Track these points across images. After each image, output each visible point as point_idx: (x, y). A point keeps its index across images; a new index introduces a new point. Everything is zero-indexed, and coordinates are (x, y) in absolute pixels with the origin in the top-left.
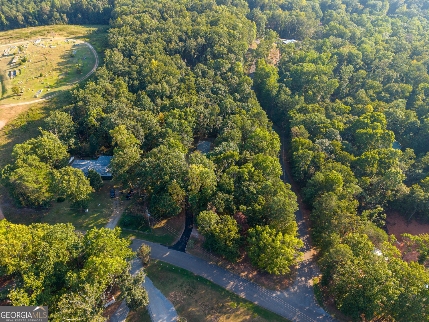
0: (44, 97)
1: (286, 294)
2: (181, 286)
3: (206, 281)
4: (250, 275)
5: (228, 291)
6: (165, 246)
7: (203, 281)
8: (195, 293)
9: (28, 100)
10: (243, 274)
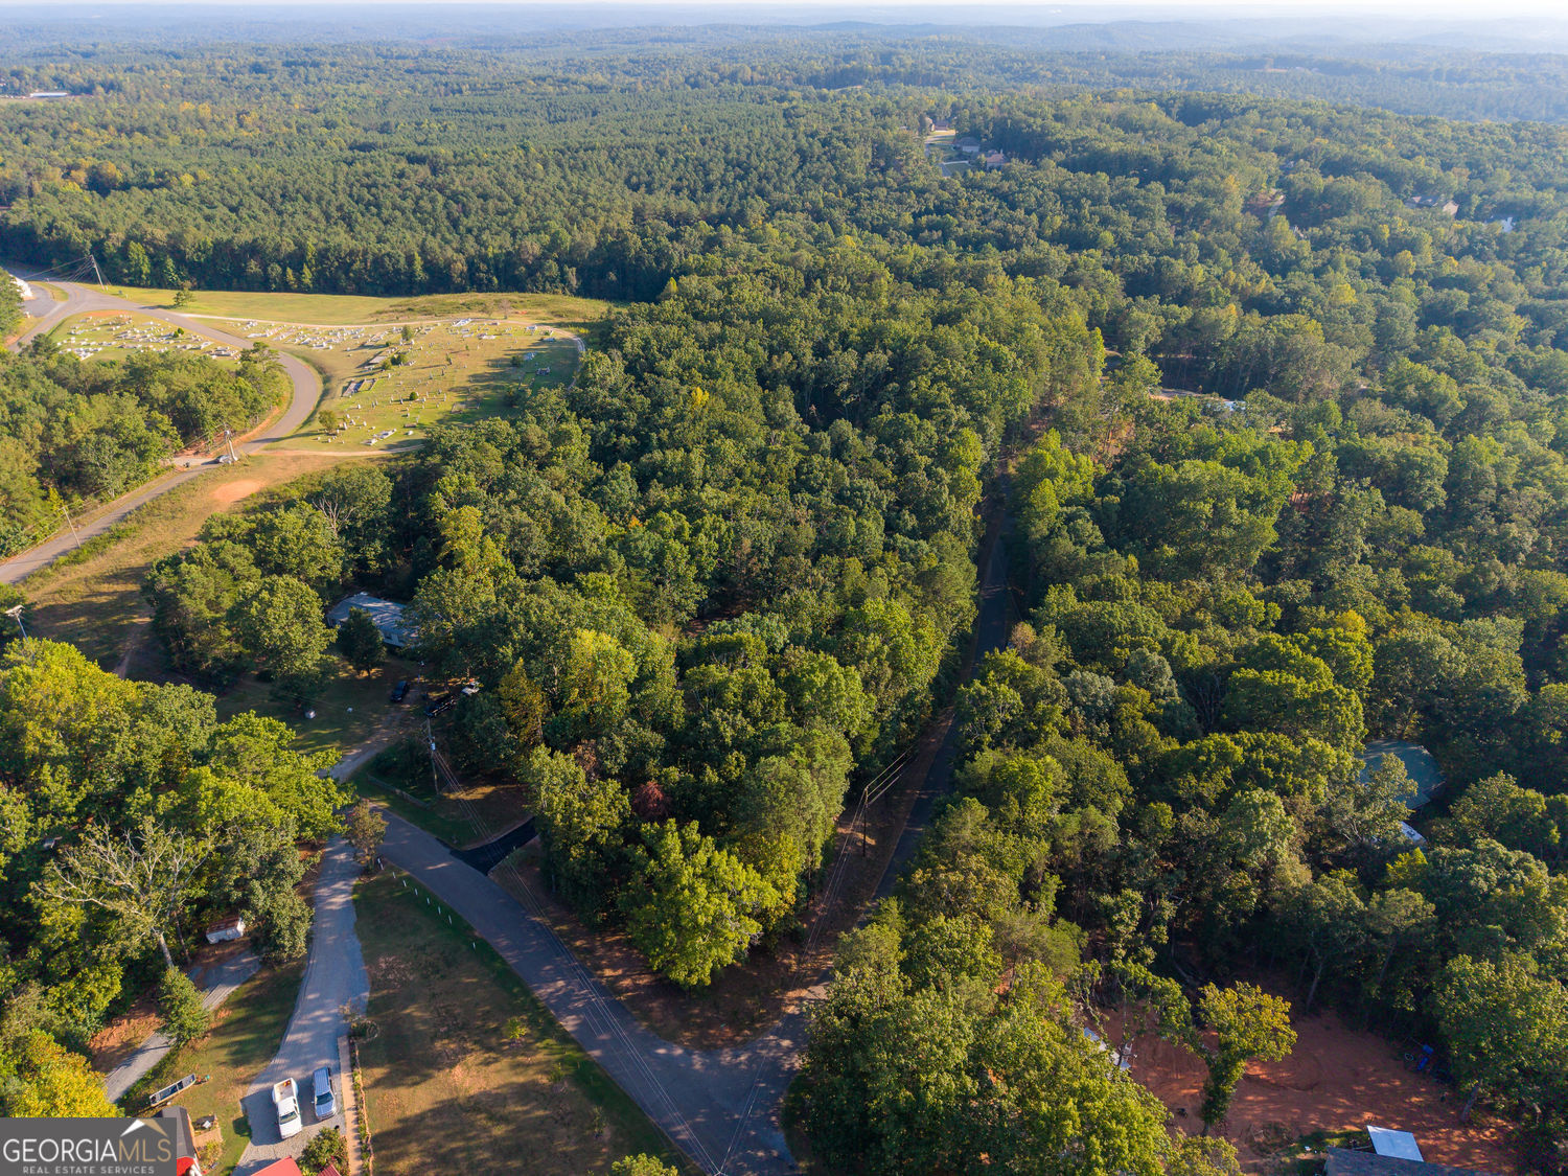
0: (390, 447)
1: (697, 1061)
2: (422, 948)
3: (495, 956)
4: (627, 982)
5: (534, 1001)
6: (445, 845)
7: (485, 953)
8: (443, 977)
9: (347, 448)
10: (608, 972)
